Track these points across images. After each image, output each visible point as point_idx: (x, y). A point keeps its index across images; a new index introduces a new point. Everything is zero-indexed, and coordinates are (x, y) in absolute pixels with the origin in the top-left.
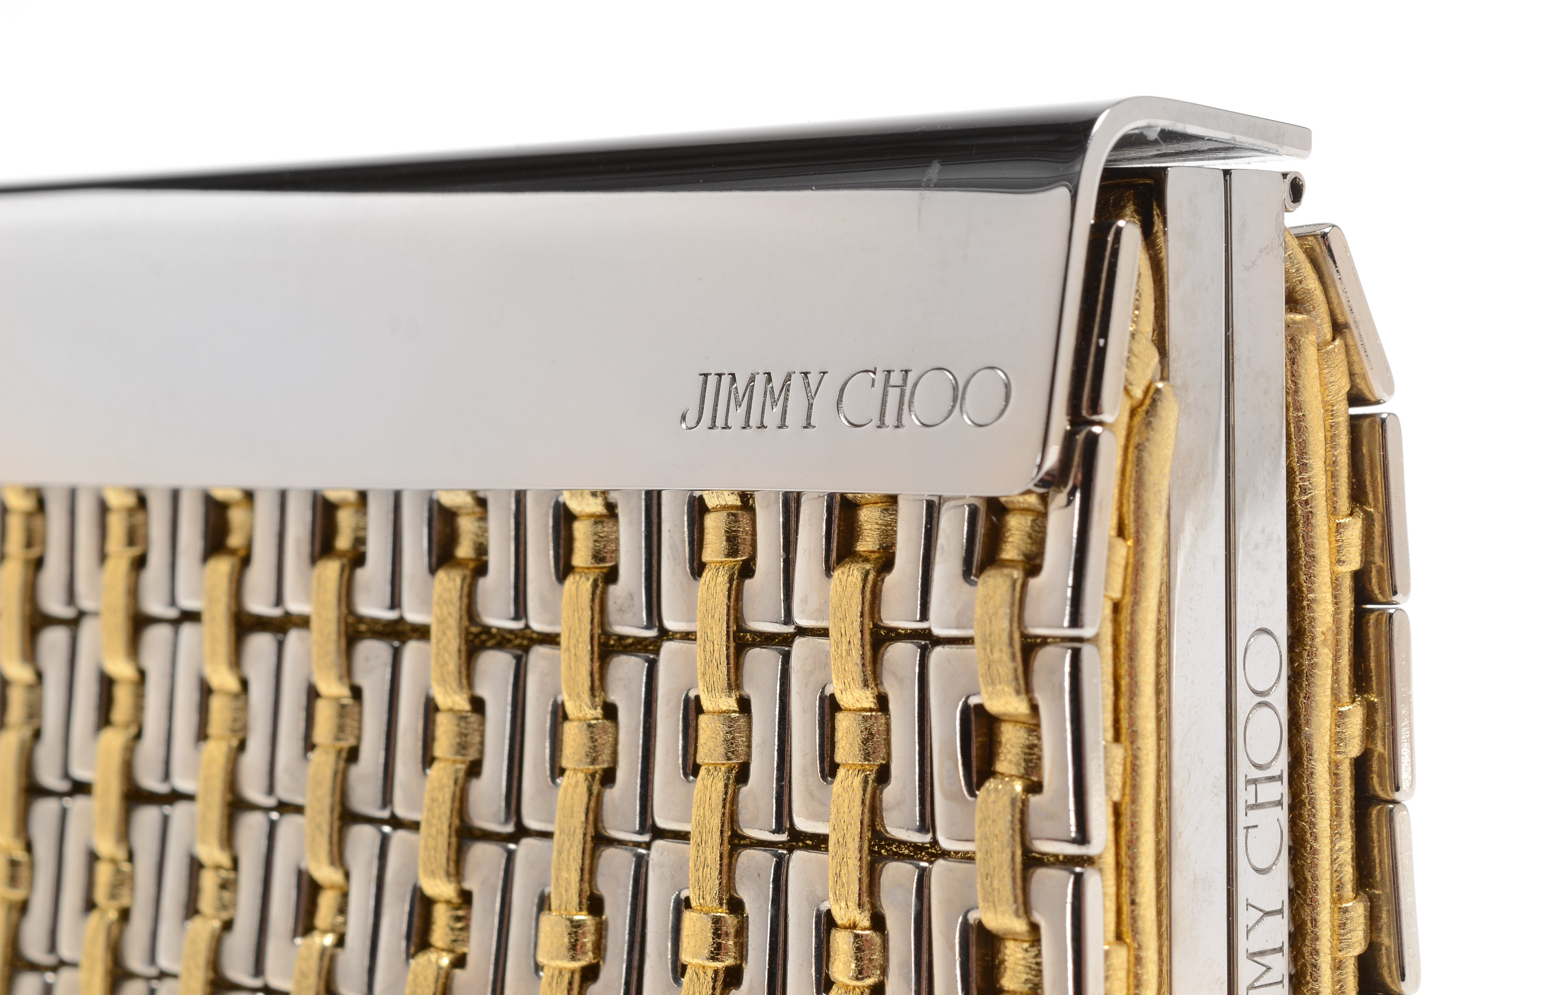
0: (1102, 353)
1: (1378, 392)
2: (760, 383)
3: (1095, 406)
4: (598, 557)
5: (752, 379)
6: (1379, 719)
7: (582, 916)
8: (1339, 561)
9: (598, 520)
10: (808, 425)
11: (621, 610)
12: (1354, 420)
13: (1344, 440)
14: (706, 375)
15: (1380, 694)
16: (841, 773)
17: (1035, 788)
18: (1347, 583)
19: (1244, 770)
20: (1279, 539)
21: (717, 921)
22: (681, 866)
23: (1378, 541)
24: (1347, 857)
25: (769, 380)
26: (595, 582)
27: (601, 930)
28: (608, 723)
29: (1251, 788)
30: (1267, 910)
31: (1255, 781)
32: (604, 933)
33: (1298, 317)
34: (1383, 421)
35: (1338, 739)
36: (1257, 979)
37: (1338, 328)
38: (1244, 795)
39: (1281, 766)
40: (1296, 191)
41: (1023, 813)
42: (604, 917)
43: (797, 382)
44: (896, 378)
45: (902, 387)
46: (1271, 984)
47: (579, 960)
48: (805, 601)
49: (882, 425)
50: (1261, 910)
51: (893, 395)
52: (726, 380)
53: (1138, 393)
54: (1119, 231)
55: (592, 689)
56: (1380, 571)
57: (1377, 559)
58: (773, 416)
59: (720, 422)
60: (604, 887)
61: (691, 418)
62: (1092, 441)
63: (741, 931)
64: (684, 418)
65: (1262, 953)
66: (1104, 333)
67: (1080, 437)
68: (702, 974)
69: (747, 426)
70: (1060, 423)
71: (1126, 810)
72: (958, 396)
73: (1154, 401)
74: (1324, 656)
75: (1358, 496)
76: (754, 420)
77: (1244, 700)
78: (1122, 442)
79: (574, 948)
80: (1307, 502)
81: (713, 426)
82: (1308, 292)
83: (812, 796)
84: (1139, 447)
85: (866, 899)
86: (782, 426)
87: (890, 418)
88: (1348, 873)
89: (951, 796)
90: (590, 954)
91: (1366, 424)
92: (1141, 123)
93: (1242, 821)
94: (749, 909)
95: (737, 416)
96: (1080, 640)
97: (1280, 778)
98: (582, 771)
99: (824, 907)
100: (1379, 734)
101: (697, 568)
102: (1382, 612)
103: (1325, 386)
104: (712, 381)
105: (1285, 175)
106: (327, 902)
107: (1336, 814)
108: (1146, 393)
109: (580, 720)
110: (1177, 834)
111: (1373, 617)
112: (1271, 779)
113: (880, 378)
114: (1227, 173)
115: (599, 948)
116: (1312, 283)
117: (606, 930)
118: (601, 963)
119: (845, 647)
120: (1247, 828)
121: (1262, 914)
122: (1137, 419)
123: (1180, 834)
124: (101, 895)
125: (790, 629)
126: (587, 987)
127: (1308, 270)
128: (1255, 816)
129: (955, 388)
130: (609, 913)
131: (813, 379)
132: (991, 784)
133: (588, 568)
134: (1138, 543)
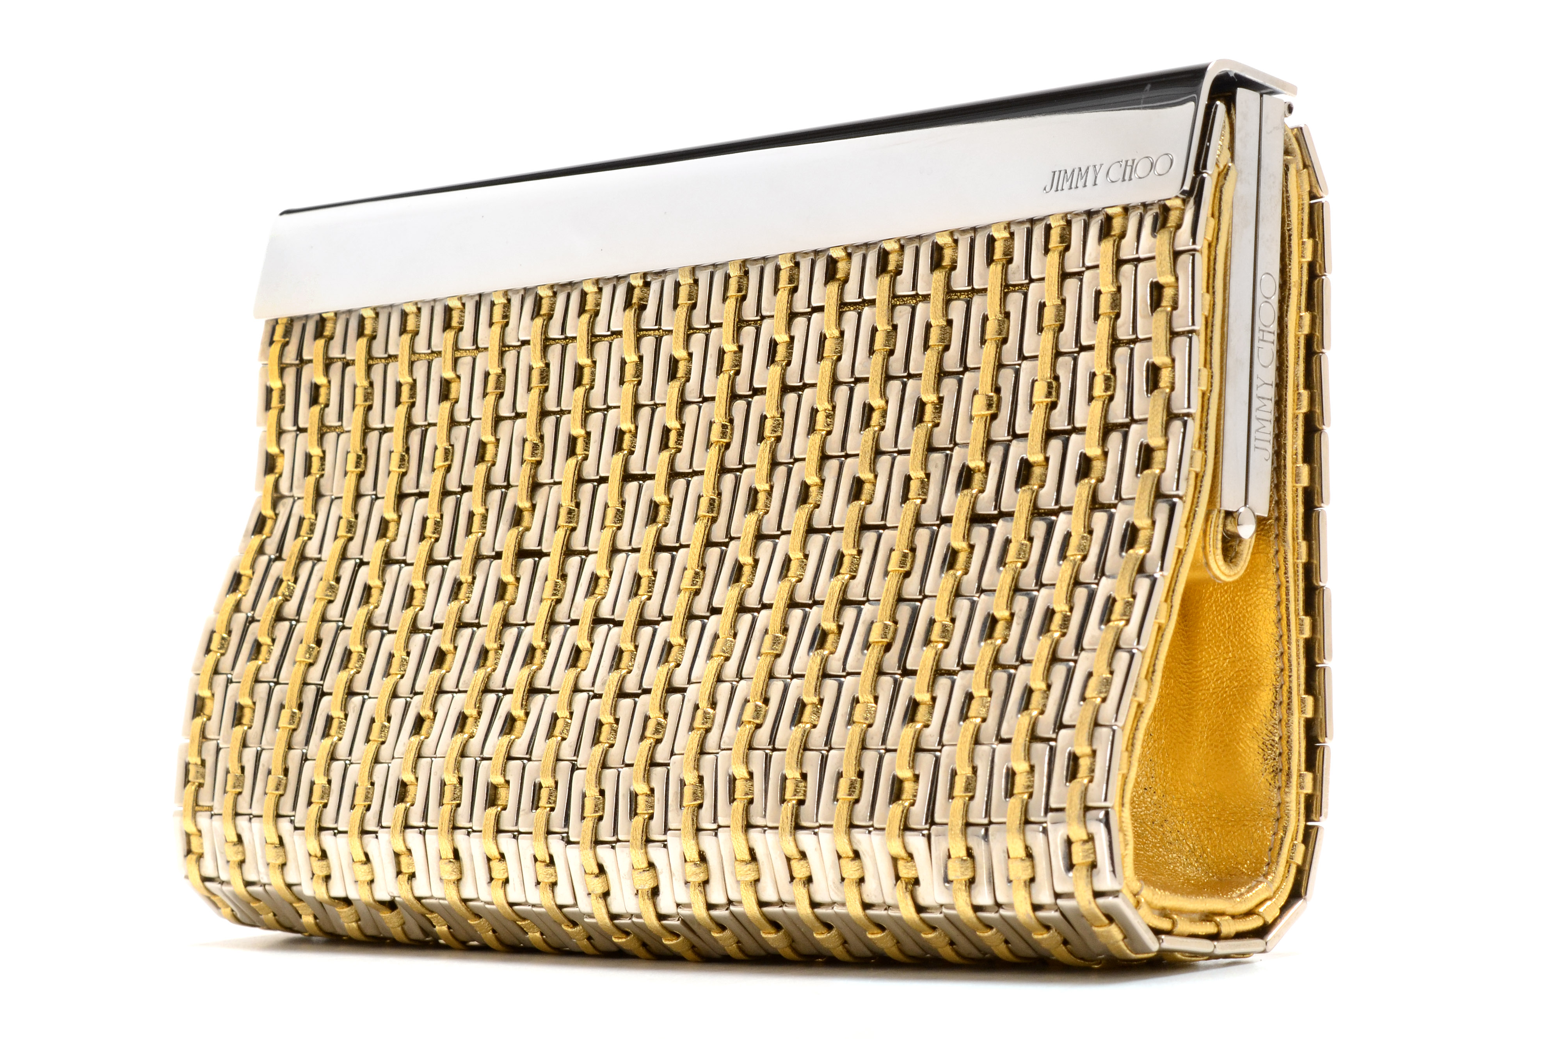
0: (1208, 148)
1: (1322, 194)
2: (1076, 171)
3: (1205, 167)
4: (1005, 254)
5: (1074, 171)
6: (1317, 322)
7: (992, 394)
8: (1303, 257)
9: (1006, 240)
10: (1095, 184)
11: (1014, 273)
12: (1311, 204)
13: (1306, 211)
14: (1055, 172)
15: (1318, 312)
16: (1101, 318)
17: (1176, 308)
18: (1305, 267)
19: (1258, 325)
20: (1277, 241)
21: (1048, 384)
22: (1035, 368)
23: (1319, 252)
24: (1301, 372)
25: (1080, 170)
26: (1003, 264)
27: (999, 400)
28: (1006, 319)
29: (1261, 333)
30: (1266, 382)
31: (1263, 331)
33: (1289, 157)
34: (1323, 207)
35: (1300, 326)
37: (1306, 165)
38: (1258, 335)
39: (1274, 328)
40: (1290, 109)
41: (1171, 318)
43: (1091, 170)
44: (1130, 163)
45: (1132, 167)
47: (990, 411)
48: (1090, 255)
49: (1124, 180)
51: (1129, 169)
52: (1063, 173)
53: (1222, 167)
54: (1217, 106)
55: (1000, 306)
56: (1320, 266)
57: (1319, 259)
59: (1060, 188)
60: (1001, 383)
61: (1048, 189)
62: (1203, 180)
63: (1058, 386)
64: (1045, 189)
65: (1262, 398)
66: (1209, 141)
67: (1198, 179)
68: (1041, 406)
70: (1191, 174)
71: (1210, 319)
72: (1153, 166)
73: (1228, 170)
74: (1294, 292)
75: (1311, 233)
76: (1073, 186)
77: (1259, 299)
78: (1214, 183)
79: (988, 407)
80: (1289, 230)
81: (1057, 190)
82: (1293, 149)
83: (1089, 330)
84: (1222, 187)
85: (1109, 363)
86: (1085, 186)
87: (1127, 177)
88: (1301, 380)
89: (1143, 317)
90: (995, 409)
91: (1316, 206)
92: (1228, 71)
93: (1257, 344)
94: (1061, 380)
95: (1066, 185)
96: (1195, 250)
98: (994, 340)
99: (1093, 371)
100: (1317, 328)
101: (1047, 251)
103: (1299, 189)
104: (1057, 173)
105: (1286, 103)
106: (876, 416)
107: (1297, 353)
108: (1225, 166)
109: (994, 320)
111: (1316, 283)
112: (1269, 332)
113: (1123, 164)
114: (1261, 95)
115: (998, 406)
116: (1295, 146)
117: (1002, 399)
118: (999, 412)
119: (1105, 270)
120: (1259, 348)
121: (1263, 382)
122: (1220, 178)
124: (767, 432)
125: (1084, 268)
127: (1294, 141)
129: (1152, 164)
130: (1002, 394)
131: (1098, 167)
132: (1159, 309)
133: (1000, 259)
134: (1219, 220)
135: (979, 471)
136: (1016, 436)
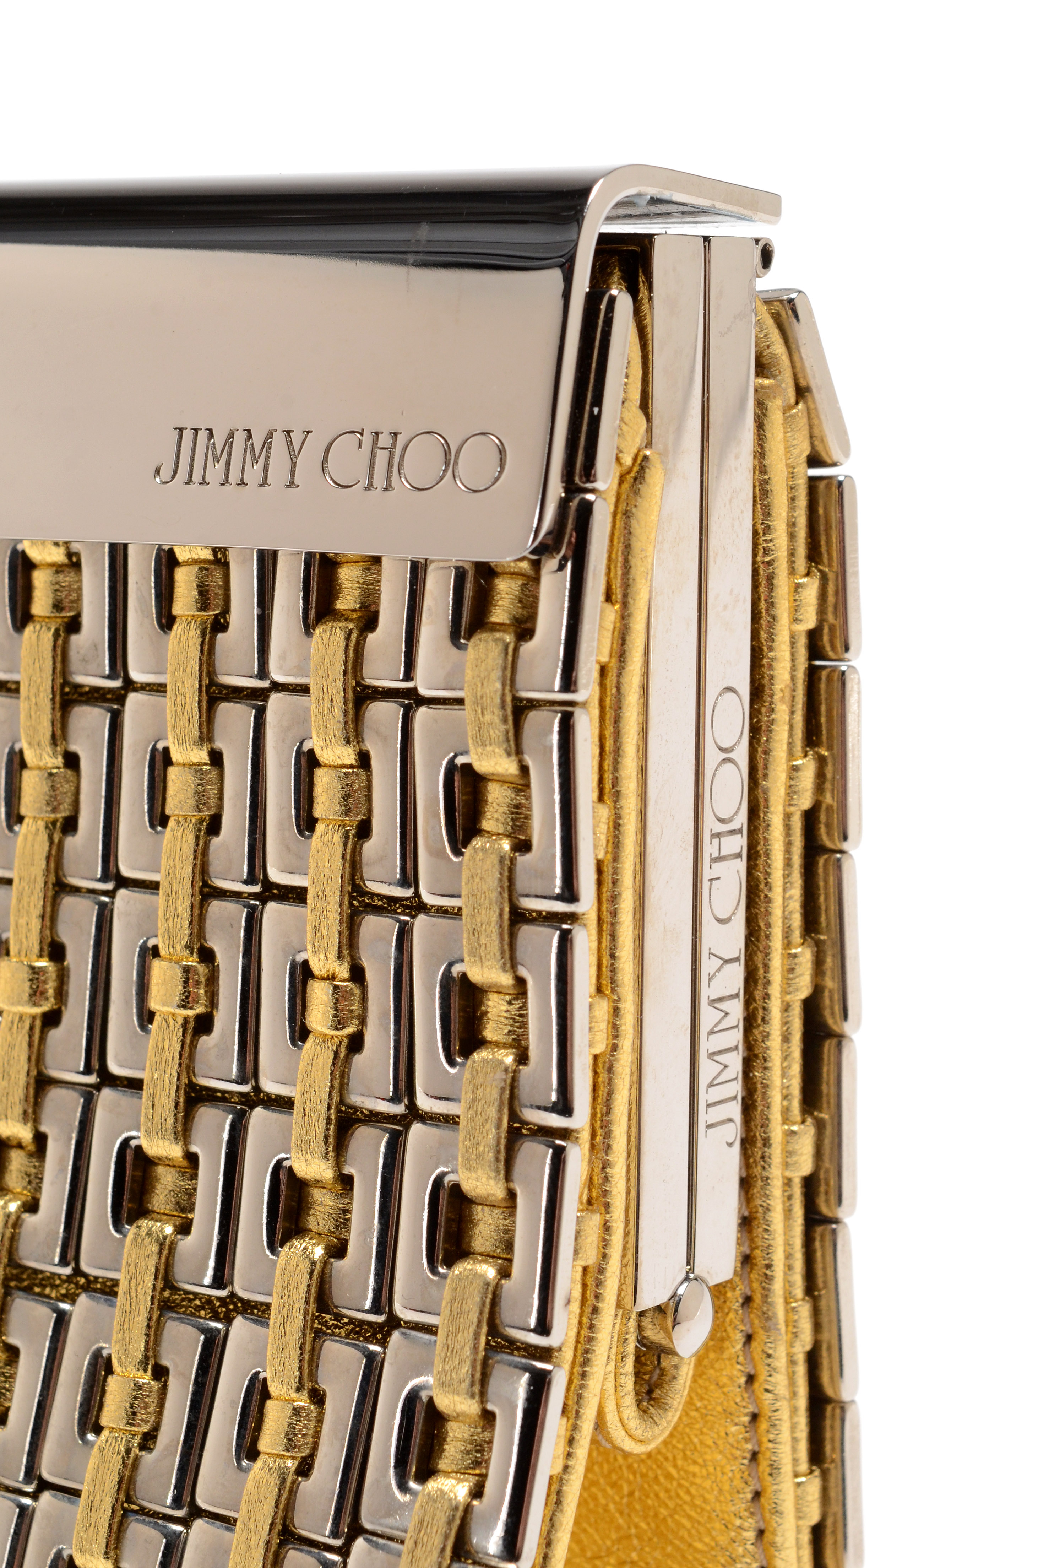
0: (595, 421)
1: (835, 453)
2: (239, 438)
3: (589, 472)
4: (58, 606)
5: (231, 435)
6: (829, 771)
7: (43, 963)
8: (796, 620)
9: (58, 569)
10: (291, 484)
11: (84, 660)
12: (813, 481)
13: (802, 502)
14: (181, 430)
15: (830, 748)
16: (320, 827)
17: (523, 846)
18: (802, 641)
19: (710, 824)
20: (744, 601)
21: (187, 970)
22: (151, 914)
23: (831, 599)
24: (796, 906)
25: (249, 436)
26: (57, 631)
27: (63, 977)
28: (69, 772)
29: (716, 841)
30: (726, 958)
31: (718, 835)
32: (65, 979)
33: (766, 382)
34: (840, 484)
35: (791, 791)
36: (716, 1025)
37: (802, 392)
38: (709, 849)
39: (742, 819)
40: (766, 257)
41: (511, 870)
42: (66, 963)
43: (279, 440)
44: (385, 440)
45: (391, 450)
46: (728, 1029)
47: (41, 1006)
48: (283, 657)
49: (369, 487)
50: (721, 959)
51: (382, 457)
52: (203, 435)
53: (628, 460)
54: (612, 300)
55: (53, 736)
56: (832, 629)
57: (830, 617)
58: (254, 473)
59: (197, 477)
60: (65, 936)
61: (166, 473)
62: (586, 509)
63: (212, 980)
64: (158, 472)
65: (721, 1000)
66: (598, 400)
67: (574, 504)
68: (171, 1022)
69: (226, 482)
70: (556, 490)
71: (608, 868)
72: (450, 458)
73: (642, 469)
74: (782, 712)
75: (814, 555)
76: (234, 477)
77: (712, 756)
78: (612, 508)
79: (36, 994)
80: (769, 563)
81: (189, 481)
82: (774, 357)
83: (288, 849)
84: (627, 514)
85: (346, 952)
86: (264, 483)
87: (379, 480)
88: (797, 920)
90: (52, 1000)
91: (822, 485)
92: (633, 191)
93: (707, 873)
94: (220, 958)
95: (216, 472)
96: (572, 704)
97: (740, 831)
98: (42, 819)
99: (300, 958)
100: (828, 785)
101: (166, 621)
102: (834, 669)
103: (788, 449)
104: (188, 435)
105: (757, 241)
107: (788, 863)
108: (635, 460)
109: (39, 768)
110: (650, 888)
111: (824, 674)
112: (732, 832)
113: (367, 440)
114: (706, 239)
115: (61, 994)
116: (778, 348)
117: (68, 976)
118: (63, 1008)
119: (327, 704)
120: (711, 880)
121: (722, 962)
122: (626, 486)
123: (653, 888)
125: (265, 684)
126: (48, 1031)
127: (775, 335)
128: (719, 869)
129: (447, 453)
130: (70, 959)
131: (296, 438)
132: (477, 842)
133: (48, 617)
134: (625, 605)
135: (20, 1146)
136: (108, 1080)
